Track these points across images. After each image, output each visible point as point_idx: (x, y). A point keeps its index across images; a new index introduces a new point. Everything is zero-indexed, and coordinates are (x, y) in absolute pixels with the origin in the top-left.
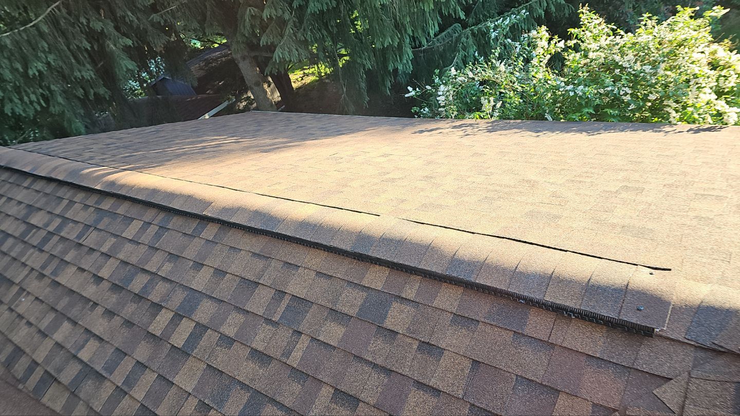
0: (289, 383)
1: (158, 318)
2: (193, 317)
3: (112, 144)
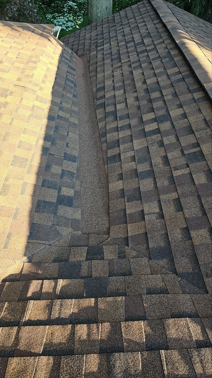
0: (166, 179)
1: (149, 114)
2: (160, 124)
3: (202, 27)
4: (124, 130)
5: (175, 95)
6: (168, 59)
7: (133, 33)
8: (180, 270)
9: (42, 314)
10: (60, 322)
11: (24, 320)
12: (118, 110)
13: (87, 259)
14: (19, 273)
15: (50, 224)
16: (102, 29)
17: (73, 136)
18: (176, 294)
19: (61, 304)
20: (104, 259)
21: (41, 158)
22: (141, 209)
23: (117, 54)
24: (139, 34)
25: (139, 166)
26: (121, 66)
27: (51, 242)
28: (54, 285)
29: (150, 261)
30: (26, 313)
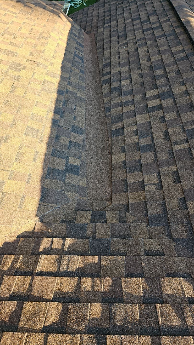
0: (166, 153)
1: (152, 91)
2: (162, 101)
4: (128, 105)
5: (179, 72)
6: (172, 37)
7: (139, 10)
8: (175, 236)
9: (52, 267)
10: (68, 274)
11: (37, 271)
12: (123, 86)
13: (91, 222)
14: (32, 231)
15: (59, 189)
16: (109, 6)
17: (80, 110)
18: (171, 256)
19: (69, 259)
20: (106, 223)
21: (51, 130)
22: (142, 179)
23: (123, 31)
24: (146, 12)
25: (141, 140)
26: (127, 43)
27: (60, 206)
28: (62, 243)
29: (149, 226)
30: (38, 266)
